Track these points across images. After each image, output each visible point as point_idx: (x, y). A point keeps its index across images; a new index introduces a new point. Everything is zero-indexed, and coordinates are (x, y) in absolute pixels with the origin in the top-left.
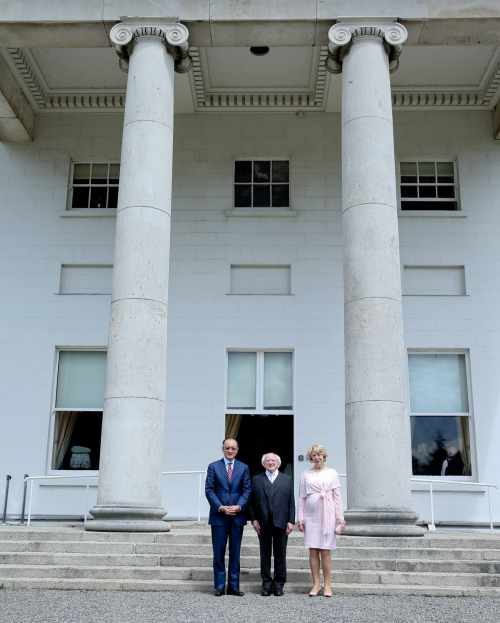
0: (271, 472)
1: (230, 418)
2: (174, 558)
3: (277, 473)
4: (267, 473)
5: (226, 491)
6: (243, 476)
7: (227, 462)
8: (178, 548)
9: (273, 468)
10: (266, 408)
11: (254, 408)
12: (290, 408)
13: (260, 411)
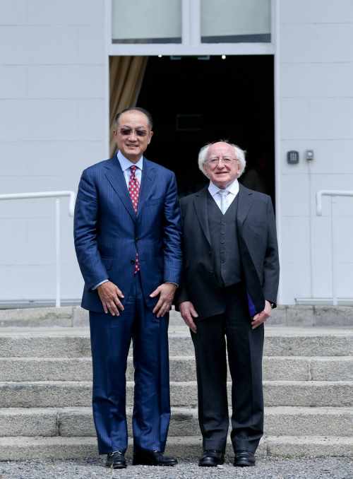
0: (222, 186)
1: (119, 65)
2: (18, 389)
3: (235, 188)
4: (212, 189)
5: (127, 235)
6: (164, 198)
7: (125, 164)
8: (24, 367)
9: (225, 178)
10: (205, 40)
11: (178, 40)
12: (265, 38)
13: (192, 47)
